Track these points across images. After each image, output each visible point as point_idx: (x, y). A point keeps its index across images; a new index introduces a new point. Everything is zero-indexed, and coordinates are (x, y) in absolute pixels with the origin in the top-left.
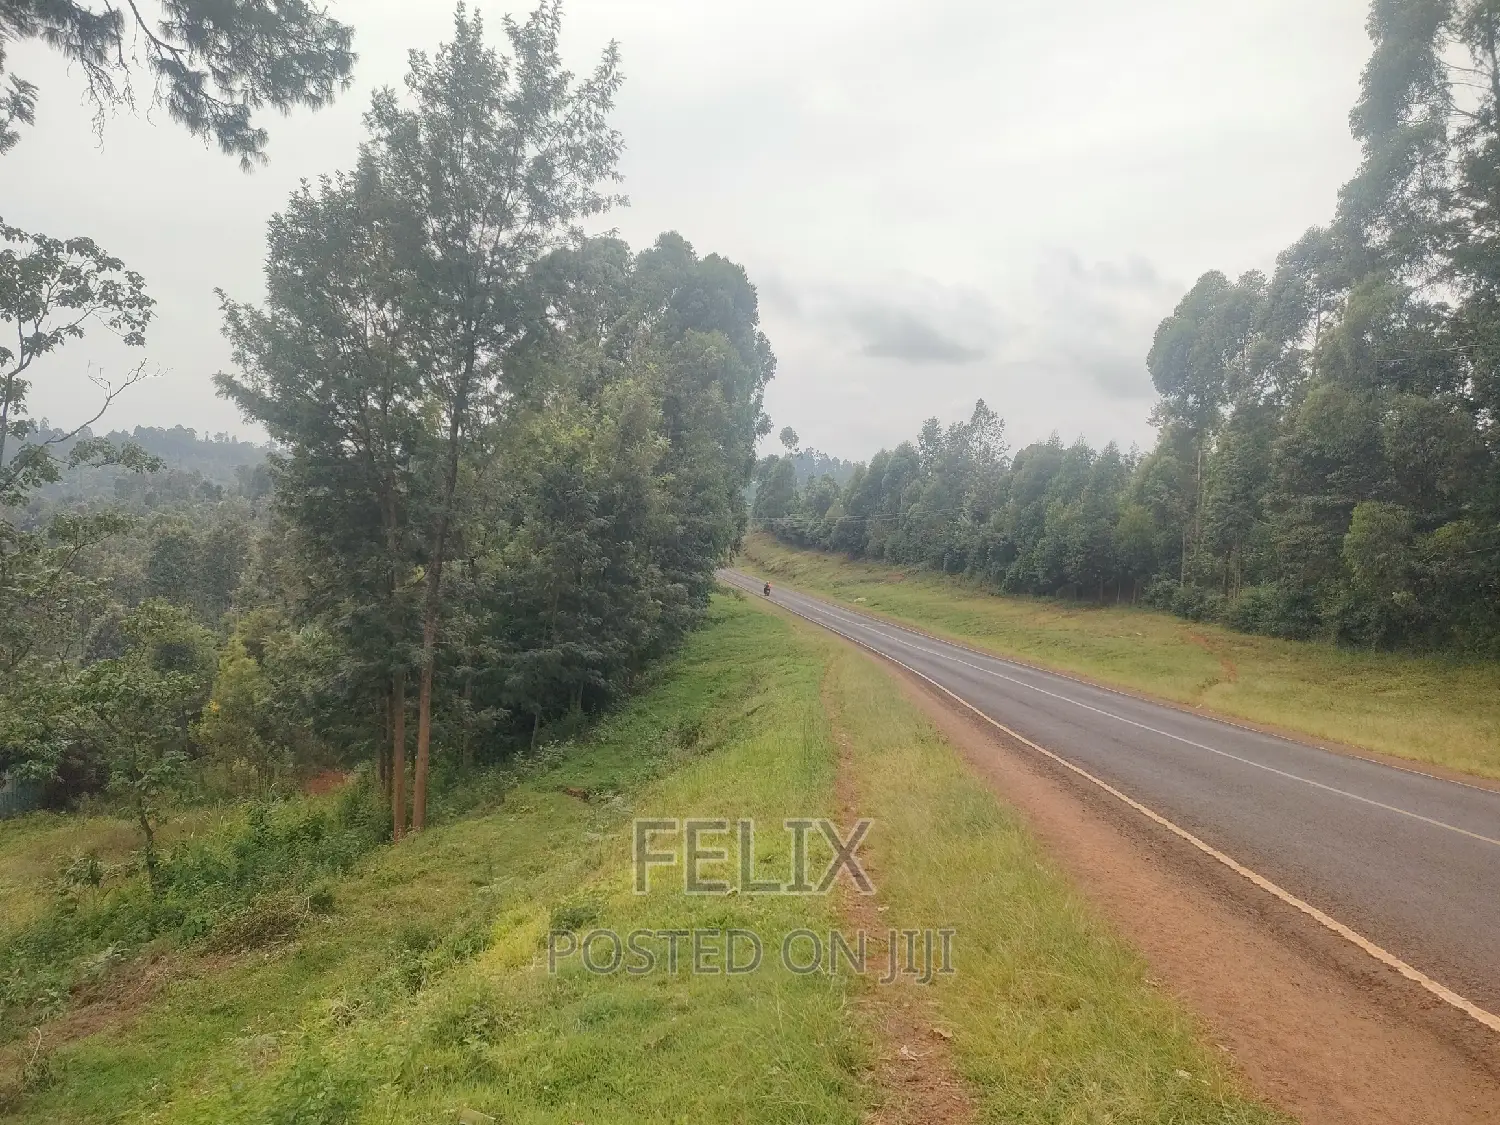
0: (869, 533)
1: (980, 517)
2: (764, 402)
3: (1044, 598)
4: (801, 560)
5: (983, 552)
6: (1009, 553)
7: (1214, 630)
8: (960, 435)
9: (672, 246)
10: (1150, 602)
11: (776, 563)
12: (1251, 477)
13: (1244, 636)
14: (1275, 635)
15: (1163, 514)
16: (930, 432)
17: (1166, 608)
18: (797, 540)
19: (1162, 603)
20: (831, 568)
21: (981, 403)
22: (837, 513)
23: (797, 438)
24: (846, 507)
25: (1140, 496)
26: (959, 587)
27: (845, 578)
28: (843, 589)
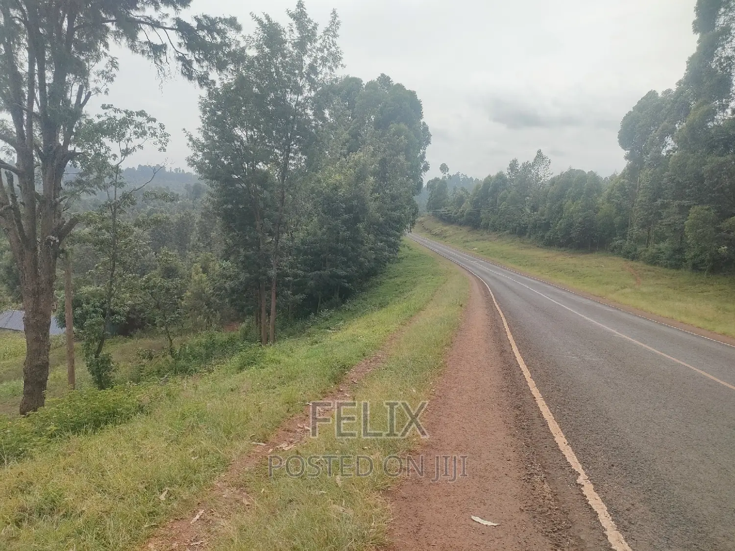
0: (482, 216)
1: (534, 209)
2: (426, 155)
3: (562, 249)
4: (450, 229)
5: (535, 226)
6: (547, 226)
7: (639, 265)
8: (527, 167)
10: (612, 251)
11: (437, 231)
12: (657, 193)
13: (652, 268)
14: (666, 267)
15: (620, 209)
16: (513, 166)
17: (619, 254)
18: (448, 220)
19: (616, 251)
20: (462, 233)
21: (539, 152)
22: (467, 207)
23: (448, 169)
24: (471, 204)
25: (609, 199)
26: (523, 243)
27: (469, 239)
28: (467, 244)
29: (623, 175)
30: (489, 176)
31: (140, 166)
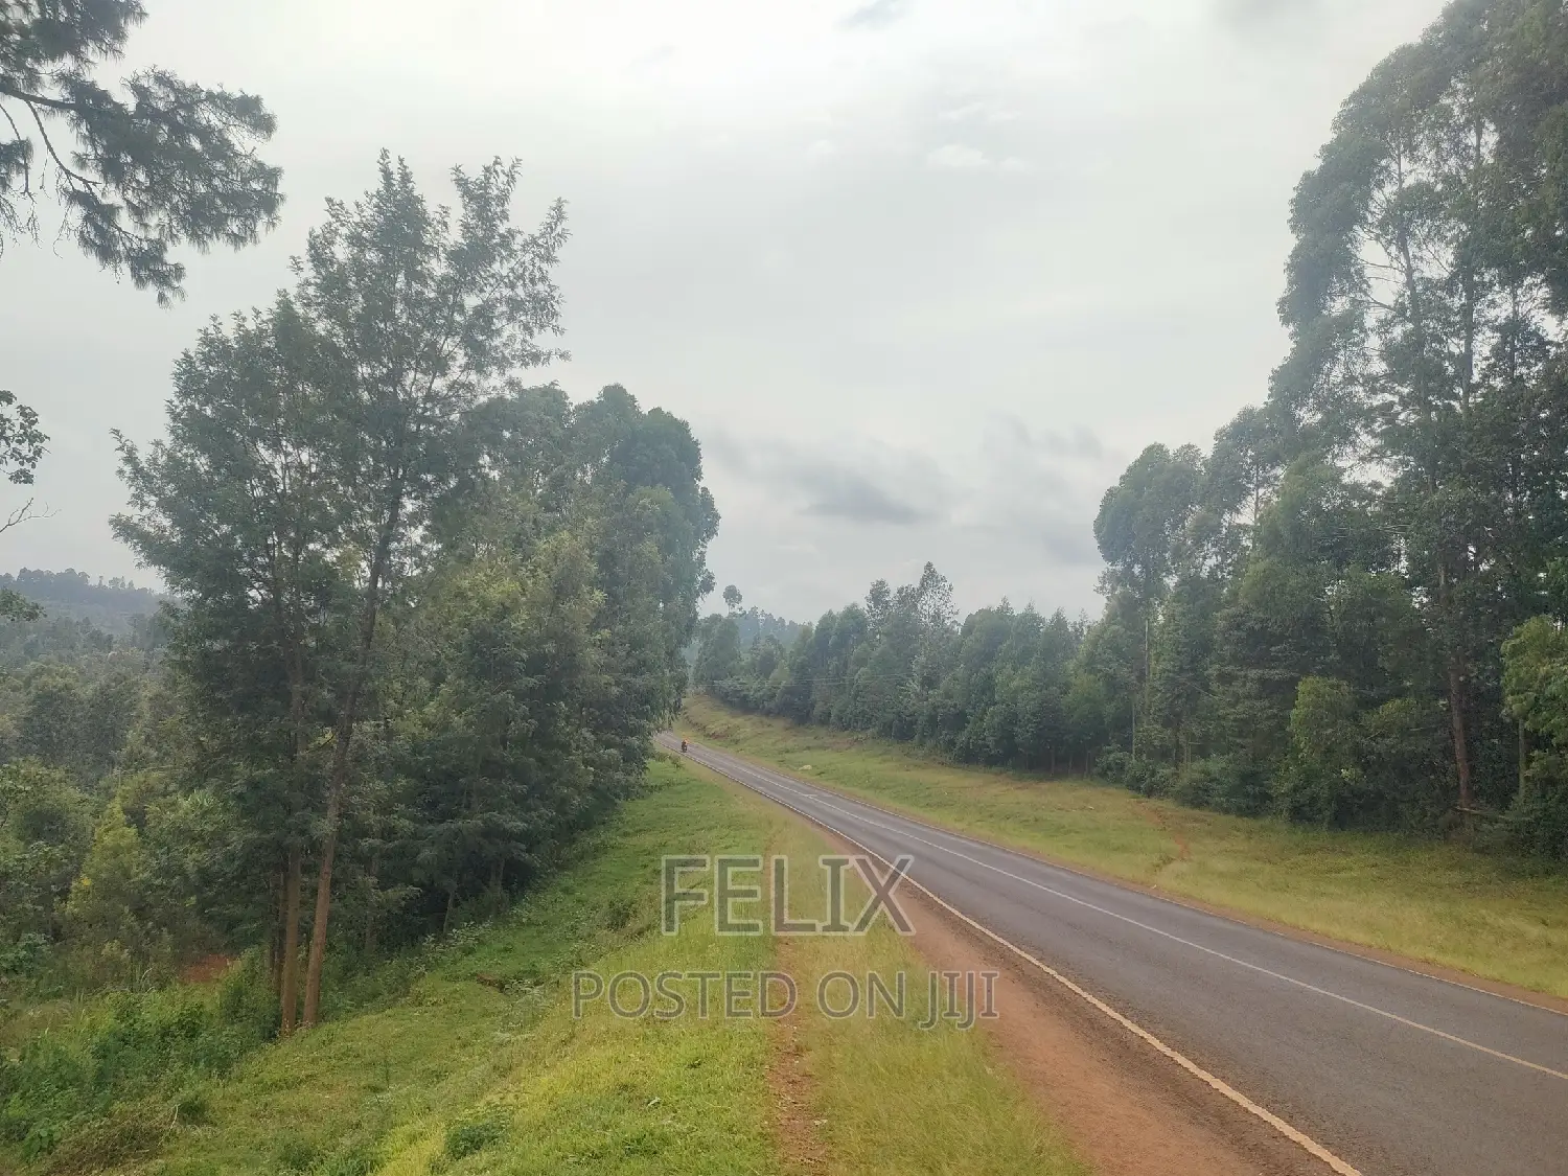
0: (815, 698)
1: (929, 682)
2: (707, 559)
3: (994, 769)
4: (745, 725)
5: (932, 721)
6: (959, 720)
7: (1168, 805)
8: (909, 598)
9: (616, 398)
10: (1103, 775)
11: (714, 728)
12: (1197, 649)
13: (1196, 812)
14: (1227, 811)
15: (1112, 683)
16: (878, 593)
17: (1117, 781)
18: (741, 704)
19: (1112, 775)
20: (775, 734)
21: (929, 566)
22: (782, 677)
23: (740, 597)
24: (791, 670)
25: (1090, 665)
26: (907, 755)
27: (790, 744)
28: (787, 756)
29: (1111, 618)
30: (830, 613)
31: (24, 571)
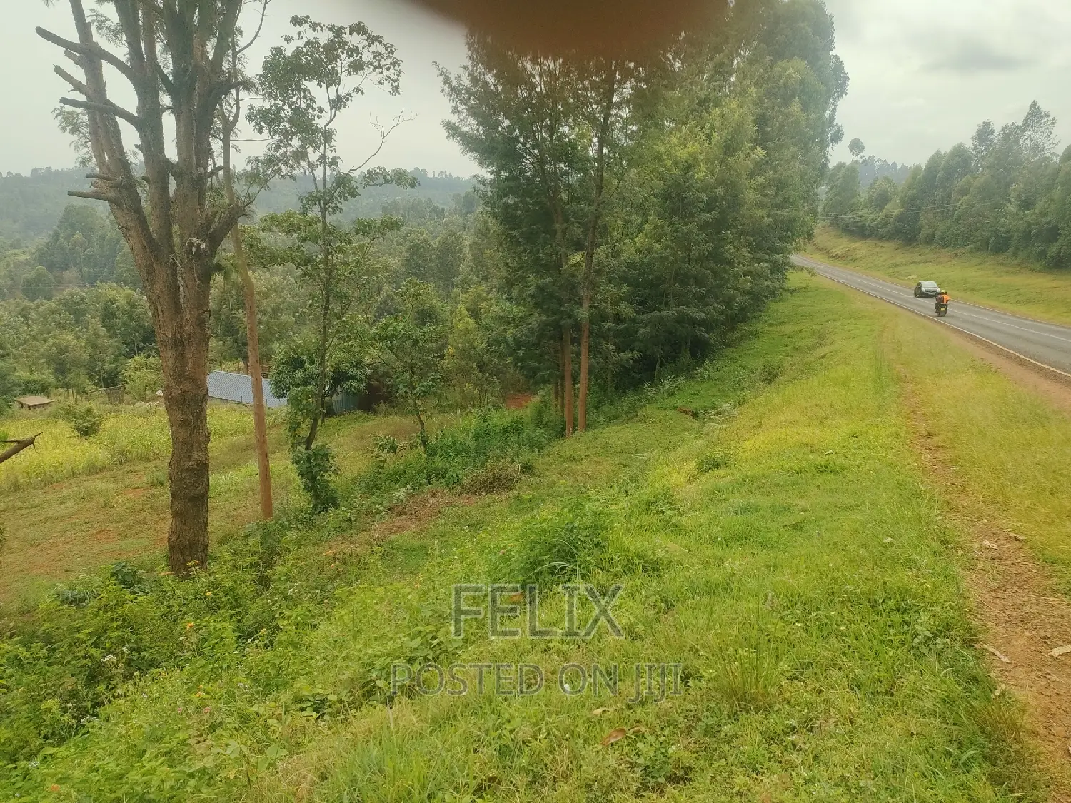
0: (922, 221)
1: (1026, 204)
4: (861, 248)
5: (1027, 236)
6: (1052, 234)
8: (1012, 134)
11: (839, 250)
16: (984, 133)
18: (860, 231)
20: (886, 252)
21: (1034, 105)
22: (895, 208)
23: (863, 148)
24: (903, 202)
26: (1002, 264)
27: (899, 260)
28: (896, 269)
30: (938, 153)
